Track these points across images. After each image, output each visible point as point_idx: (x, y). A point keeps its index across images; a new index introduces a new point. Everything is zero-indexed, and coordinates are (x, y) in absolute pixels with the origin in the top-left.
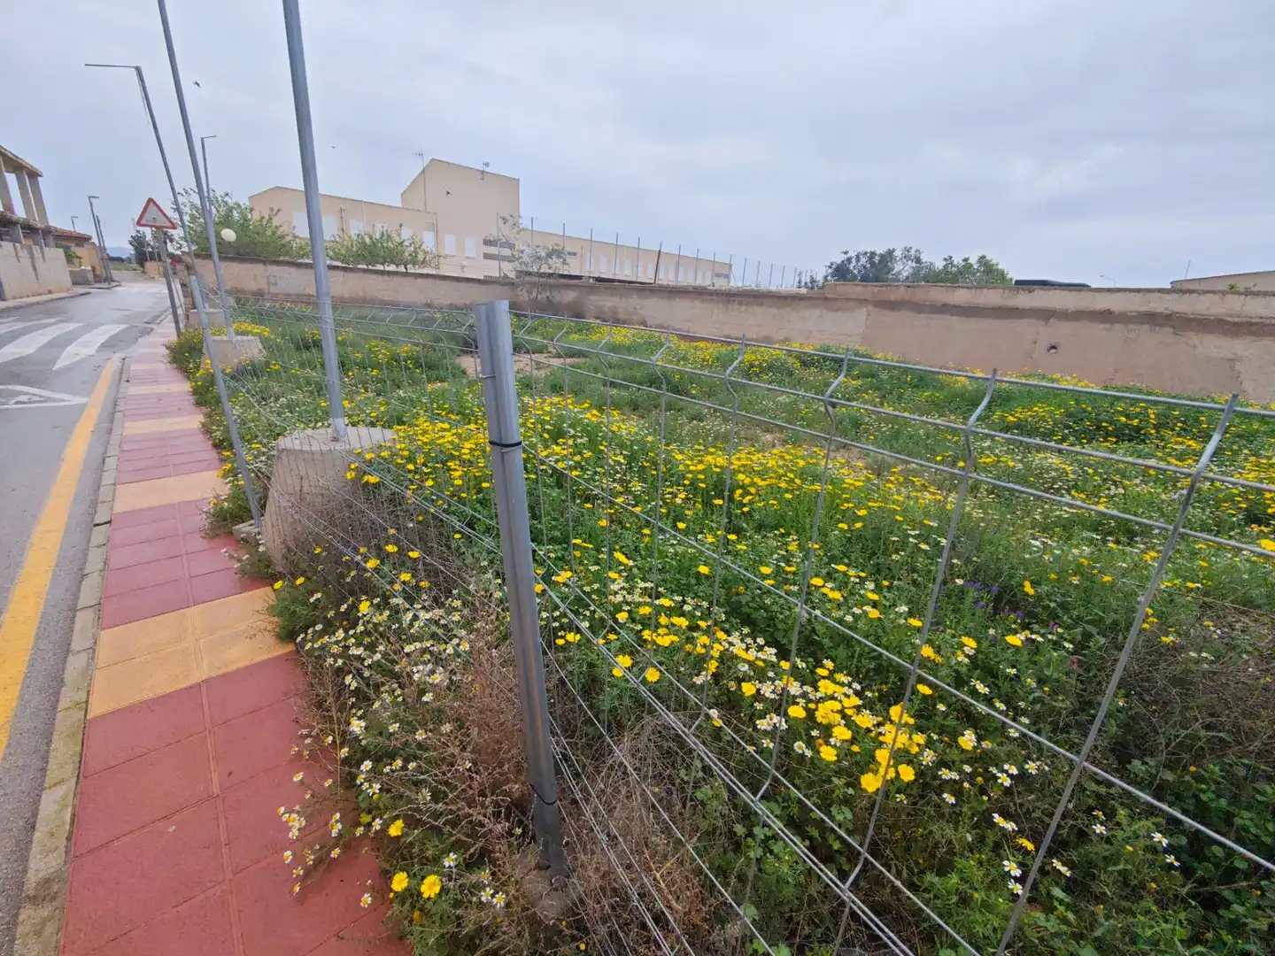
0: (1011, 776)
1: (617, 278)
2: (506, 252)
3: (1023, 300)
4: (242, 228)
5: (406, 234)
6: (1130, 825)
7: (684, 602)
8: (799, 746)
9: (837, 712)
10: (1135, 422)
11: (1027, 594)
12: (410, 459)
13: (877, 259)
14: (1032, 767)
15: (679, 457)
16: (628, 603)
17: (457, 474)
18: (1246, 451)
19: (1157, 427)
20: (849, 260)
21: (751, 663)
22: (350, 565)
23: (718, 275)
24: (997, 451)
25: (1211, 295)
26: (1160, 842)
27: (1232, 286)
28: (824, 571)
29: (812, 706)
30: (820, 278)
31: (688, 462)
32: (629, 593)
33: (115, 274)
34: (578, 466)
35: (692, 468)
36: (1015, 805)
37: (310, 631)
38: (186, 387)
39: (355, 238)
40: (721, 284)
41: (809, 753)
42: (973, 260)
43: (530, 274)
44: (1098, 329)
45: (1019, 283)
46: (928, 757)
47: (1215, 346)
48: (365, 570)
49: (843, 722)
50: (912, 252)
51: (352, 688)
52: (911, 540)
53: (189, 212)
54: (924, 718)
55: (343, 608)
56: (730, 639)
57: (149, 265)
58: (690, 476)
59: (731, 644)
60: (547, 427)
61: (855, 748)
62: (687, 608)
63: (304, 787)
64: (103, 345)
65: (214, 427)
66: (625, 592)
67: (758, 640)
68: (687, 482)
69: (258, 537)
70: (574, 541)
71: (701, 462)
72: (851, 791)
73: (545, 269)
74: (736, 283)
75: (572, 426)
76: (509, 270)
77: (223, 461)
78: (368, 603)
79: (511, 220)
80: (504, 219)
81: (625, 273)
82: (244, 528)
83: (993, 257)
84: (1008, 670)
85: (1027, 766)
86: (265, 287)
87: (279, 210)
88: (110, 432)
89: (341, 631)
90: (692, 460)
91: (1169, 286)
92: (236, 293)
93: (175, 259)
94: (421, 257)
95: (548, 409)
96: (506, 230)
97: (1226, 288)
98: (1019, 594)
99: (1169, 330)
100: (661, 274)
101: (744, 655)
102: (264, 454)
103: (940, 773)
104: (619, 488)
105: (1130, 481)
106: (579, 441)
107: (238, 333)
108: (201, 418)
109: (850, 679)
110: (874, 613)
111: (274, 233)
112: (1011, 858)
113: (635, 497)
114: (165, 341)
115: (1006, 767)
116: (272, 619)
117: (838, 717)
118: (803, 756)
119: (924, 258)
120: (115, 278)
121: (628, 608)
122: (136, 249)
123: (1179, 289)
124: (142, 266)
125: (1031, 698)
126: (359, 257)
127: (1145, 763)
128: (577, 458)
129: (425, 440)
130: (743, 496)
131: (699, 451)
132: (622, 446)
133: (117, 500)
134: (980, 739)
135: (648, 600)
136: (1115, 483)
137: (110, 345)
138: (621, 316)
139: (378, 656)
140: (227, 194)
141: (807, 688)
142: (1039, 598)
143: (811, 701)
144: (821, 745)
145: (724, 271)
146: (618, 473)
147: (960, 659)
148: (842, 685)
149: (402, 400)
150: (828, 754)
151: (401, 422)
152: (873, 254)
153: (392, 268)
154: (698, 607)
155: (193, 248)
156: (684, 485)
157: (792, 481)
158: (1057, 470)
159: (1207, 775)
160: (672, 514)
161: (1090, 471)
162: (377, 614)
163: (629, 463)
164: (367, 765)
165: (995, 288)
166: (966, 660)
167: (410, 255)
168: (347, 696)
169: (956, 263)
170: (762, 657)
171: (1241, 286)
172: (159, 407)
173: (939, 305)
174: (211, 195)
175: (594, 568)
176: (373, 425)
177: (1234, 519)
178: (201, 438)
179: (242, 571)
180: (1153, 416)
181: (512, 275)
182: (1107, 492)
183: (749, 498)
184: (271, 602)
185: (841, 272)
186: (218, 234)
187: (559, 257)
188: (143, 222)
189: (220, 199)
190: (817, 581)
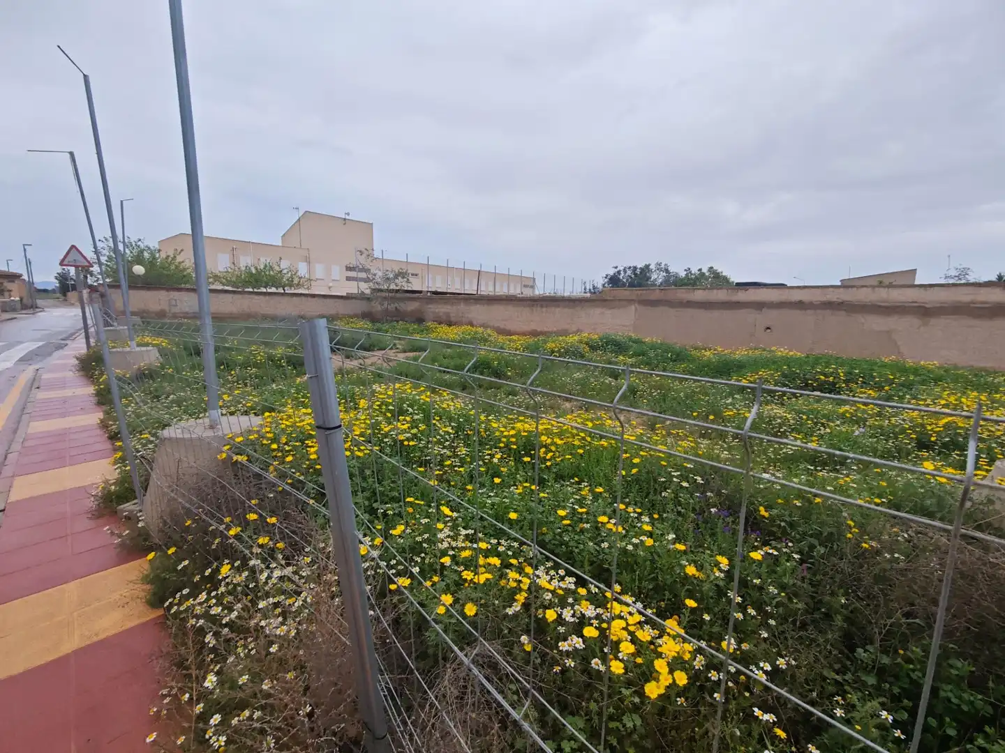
0: (766, 672)
1: (449, 291)
2: (363, 275)
3: (742, 296)
4: (151, 265)
5: (284, 265)
6: (862, 707)
7: (499, 544)
8: (596, 663)
9: (623, 629)
10: (831, 379)
11: (764, 517)
12: (274, 440)
13: (638, 271)
14: (781, 663)
15: (495, 425)
16: (453, 549)
17: (313, 450)
18: (908, 396)
19: (846, 382)
20: (619, 272)
21: (553, 592)
22: (214, 534)
23: (526, 286)
24: (737, 406)
25: (865, 289)
26: (887, 718)
27: (882, 281)
28: (609, 511)
29: (605, 625)
30: (600, 286)
31: (503, 429)
32: (454, 540)
33: (40, 302)
34: (415, 436)
35: (506, 433)
36: (772, 698)
37: (178, 595)
38: (91, 390)
39: (244, 269)
40: (528, 293)
41: (602, 668)
42: (705, 270)
43: (381, 290)
44: (796, 314)
45: (738, 284)
46: (699, 662)
47: (877, 323)
48: (227, 538)
49: (630, 637)
50: (663, 266)
51: (211, 645)
52: (675, 479)
53: (108, 254)
54: (694, 628)
55: (207, 573)
56: (537, 573)
57: (69, 294)
58: (504, 440)
59: (538, 577)
60: (391, 407)
61: (639, 660)
62: (501, 549)
63: (156, 747)
64: (21, 360)
65: (111, 423)
66: (449, 540)
67: (560, 571)
68: (502, 445)
69: (139, 515)
70: (408, 499)
71: (513, 428)
72: (637, 700)
73: (393, 287)
74: (538, 292)
75: (411, 406)
76: (365, 288)
77: (116, 450)
78: (229, 566)
79: (367, 252)
80: (360, 251)
81: (455, 287)
82: (128, 507)
83: (719, 268)
84: (755, 581)
85: (778, 663)
86: (167, 308)
87: (182, 250)
88: (15, 431)
89: (204, 593)
90: (505, 427)
91: (839, 284)
92: (143, 314)
93: (93, 289)
94: (296, 281)
95: (390, 393)
96: (362, 259)
97: (876, 283)
98: (758, 517)
99: (843, 313)
100: (483, 288)
101: (548, 586)
102: (151, 442)
103: (710, 675)
104: (448, 453)
105: (833, 422)
106: (416, 417)
107: (139, 345)
108: (101, 415)
109: (634, 599)
110: (649, 542)
111: (177, 267)
112: (770, 747)
113: (461, 459)
114: (76, 353)
115: (762, 664)
116: (145, 587)
117: (625, 633)
118: (599, 671)
119: (671, 269)
120: (39, 305)
121: (451, 553)
122: (60, 282)
123: (846, 285)
124: (65, 295)
125: (774, 602)
126: (246, 283)
127: (866, 651)
128: (414, 431)
129: (288, 423)
130: (546, 453)
131: (512, 419)
132: (451, 419)
133: (13, 490)
134: (739, 642)
135: (469, 544)
136: (823, 425)
137: (26, 359)
138: (453, 319)
139: (234, 615)
140: (140, 240)
141: (600, 610)
142: (772, 519)
143: (604, 621)
144: (611, 660)
145: (530, 283)
146: (447, 441)
147: (717, 574)
148: (628, 605)
149: (274, 392)
150: (617, 668)
151: (271, 410)
152: (635, 268)
153: (273, 290)
154: (509, 548)
155: (108, 280)
156: (500, 448)
157: (583, 438)
158: (781, 418)
159: (912, 656)
160: (490, 472)
161: (804, 417)
162: (237, 576)
163: (457, 432)
164: (216, 719)
165: (721, 289)
166: (722, 575)
167: (288, 280)
168: (206, 653)
169: (693, 272)
170: (564, 586)
171: (886, 282)
172: (64, 408)
173: (685, 301)
174: (126, 241)
175: (424, 521)
176: (246, 413)
177: (910, 447)
178: (99, 432)
179: (122, 545)
180: (842, 374)
181: (368, 292)
182: (818, 432)
183: (550, 454)
184: (145, 572)
185: (614, 280)
186: (130, 270)
187: (403, 278)
188: (65, 263)
189: (134, 244)
190: (603, 519)
